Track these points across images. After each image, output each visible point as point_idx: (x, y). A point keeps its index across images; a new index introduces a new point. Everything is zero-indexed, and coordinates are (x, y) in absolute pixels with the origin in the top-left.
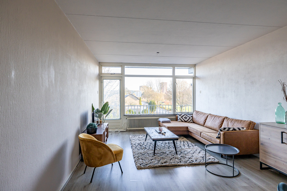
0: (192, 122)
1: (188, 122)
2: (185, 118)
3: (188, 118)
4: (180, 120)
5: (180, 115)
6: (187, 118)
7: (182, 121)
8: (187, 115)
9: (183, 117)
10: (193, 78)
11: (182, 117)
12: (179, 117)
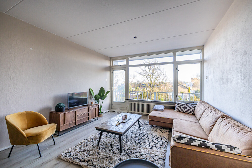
0: (192, 114)
1: (188, 113)
2: (184, 108)
3: (188, 108)
4: (177, 110)
5: (178, 104)
6: (186, 108)
7: (180, 111)
8: (188, 105)
9: (182, 107)
10: (201, 63)
11: (180, 107)
12: (177, 106)
